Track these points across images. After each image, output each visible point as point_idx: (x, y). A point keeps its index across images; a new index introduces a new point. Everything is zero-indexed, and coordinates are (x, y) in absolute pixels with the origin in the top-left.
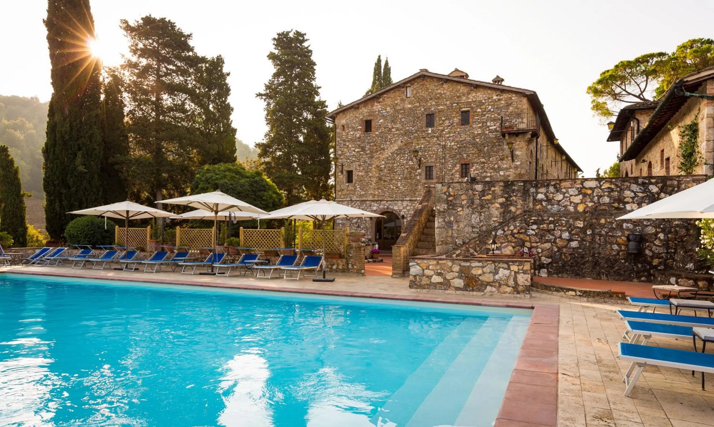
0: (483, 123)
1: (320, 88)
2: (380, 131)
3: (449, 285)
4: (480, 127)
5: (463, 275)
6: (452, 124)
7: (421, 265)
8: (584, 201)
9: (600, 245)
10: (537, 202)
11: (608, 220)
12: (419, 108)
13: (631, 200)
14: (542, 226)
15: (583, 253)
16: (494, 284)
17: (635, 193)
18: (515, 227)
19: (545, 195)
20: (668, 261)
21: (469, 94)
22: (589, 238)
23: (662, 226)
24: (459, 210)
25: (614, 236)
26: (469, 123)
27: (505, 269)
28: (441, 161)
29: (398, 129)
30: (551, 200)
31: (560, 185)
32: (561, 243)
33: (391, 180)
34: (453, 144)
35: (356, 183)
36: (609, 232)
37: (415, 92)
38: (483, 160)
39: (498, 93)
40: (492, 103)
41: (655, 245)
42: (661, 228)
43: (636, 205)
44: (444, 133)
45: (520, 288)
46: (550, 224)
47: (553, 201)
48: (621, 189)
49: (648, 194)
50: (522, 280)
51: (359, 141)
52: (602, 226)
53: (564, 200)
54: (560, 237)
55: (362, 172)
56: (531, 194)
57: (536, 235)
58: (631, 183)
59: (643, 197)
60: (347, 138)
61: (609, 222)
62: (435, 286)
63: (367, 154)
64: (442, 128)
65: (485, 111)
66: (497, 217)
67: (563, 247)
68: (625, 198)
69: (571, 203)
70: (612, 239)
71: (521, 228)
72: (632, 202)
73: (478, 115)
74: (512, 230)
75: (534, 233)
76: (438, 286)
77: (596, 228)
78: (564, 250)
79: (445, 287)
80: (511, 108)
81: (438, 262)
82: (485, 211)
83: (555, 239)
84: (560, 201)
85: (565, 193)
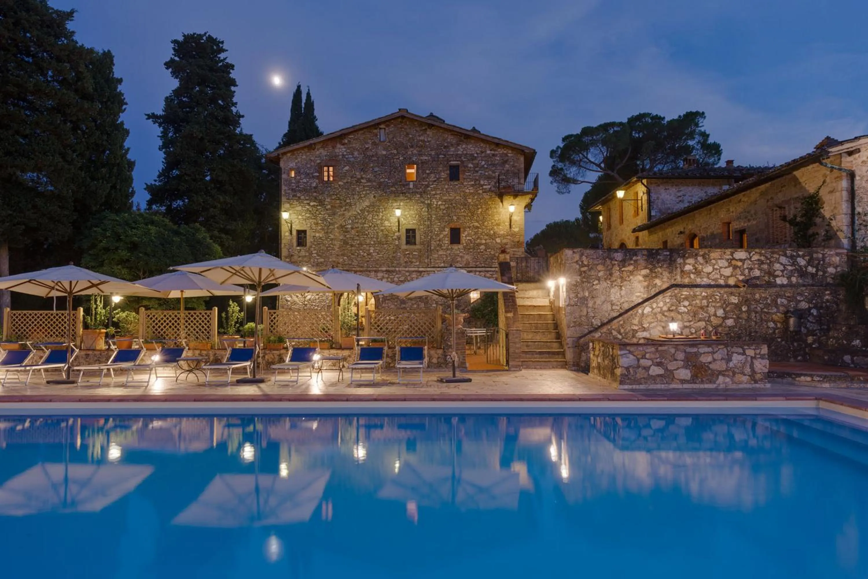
0: (476, 180)
1: (243, 116)
2: (345, 181)
3: (671, 377)
4: (473, 185)
5: (690, 363)
6: (438, 179)
7: (635, 354)
8: (734, 273)
9: (756, 323)
10: (684, 274)
11: (763, 295)
12: (397, 157)
13: (781, 274)
14: (694, 302)
15: (740, 332)
16: (727, 373)
17: (784, 266)
18: (665, 303)
19: (693, 266)
20: (822, 338)
21: (458, 145)
22: (744, 316)
23: (814, 301)
24: (595, 283)
25: (769, 312)
26: (459, 180)
27: (739, 354)
28: (426, 223)
29: (369, 180)
30: (700, 272)
31: (709, 255)
32: (715, 322)
33: (361, 244)
34: (440, 203)
35: (311, 247)
36: (764, 309)
37: (391, 136)
38: (476, 224)
39: (493, 147)
40: (486, 159)
41: (808, 321)
42: (814, 303)
43: (786, 278)
44: (429, 189)
45: (758, 376)
46: (703, 300)
47: (702, 273)
48: (771, 262)
49: (797, 267)
50: (759, 366)
51: (315, 192)
52: (757, 301)
53: (713, 273)
54: (715, 315)
55: (319, 232)
56: (678, 266)
57: (688, 313)
58: (780, 255)
59: (792, 271)
60: (298, 186)
61: (763, 297)
62: (654, 379)
63: (327, 210)
64: (426, 183)
65: (477, 167)
66: (640, 292)
67: (718, 326)
68: (775, 271)
69: (721, 275)
70: (768, 316)
71: (672, 305)
72: (781, 276)
73: (469, 171)
74: (661, 308)
75: (686, 310)
76: (658, 379)
77: (751, 304)
78: (720, 329)
79: (667, 380)
80: (507, 166)
81: (657, 349)
82: (627, 285)
83: (710, 317)
84: (710, 273)
85: (715, 265)
